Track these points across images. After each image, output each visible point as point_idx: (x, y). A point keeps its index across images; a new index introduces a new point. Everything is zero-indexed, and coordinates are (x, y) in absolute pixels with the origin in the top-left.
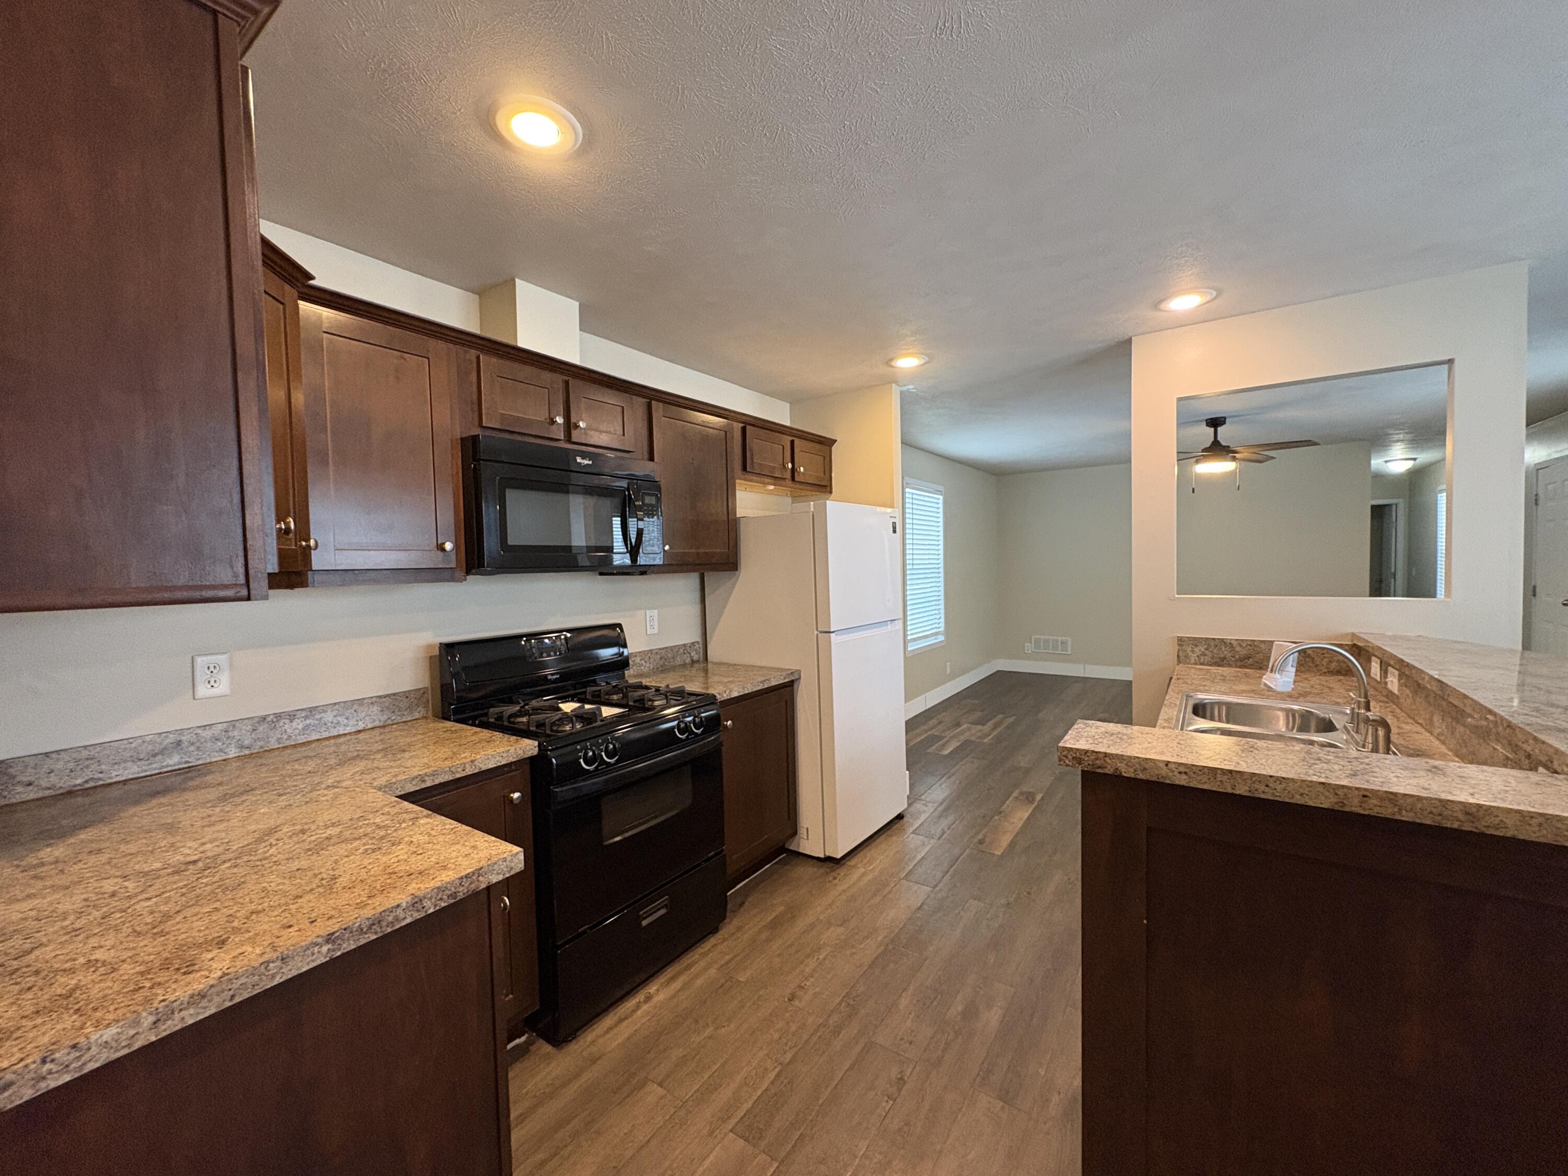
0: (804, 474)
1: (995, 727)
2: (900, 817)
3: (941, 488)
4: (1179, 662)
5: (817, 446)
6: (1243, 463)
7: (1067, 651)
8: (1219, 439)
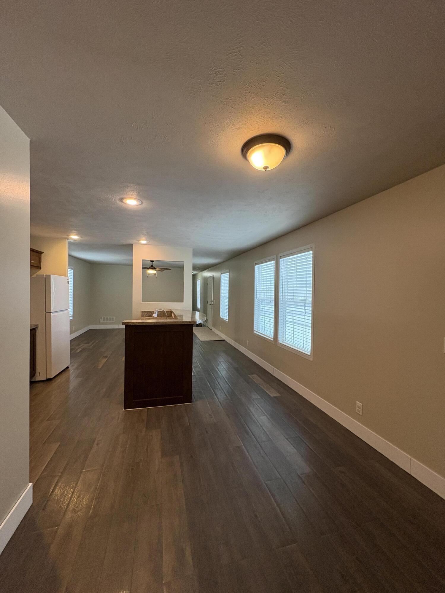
0: (33, 263)
1: (93, 343)
2: (68, 368)
3: (72, 267)
4: (142, 317)
5: (37, 254)
6: (158, 271)
7: (113, 321)
8: (153, 265)
